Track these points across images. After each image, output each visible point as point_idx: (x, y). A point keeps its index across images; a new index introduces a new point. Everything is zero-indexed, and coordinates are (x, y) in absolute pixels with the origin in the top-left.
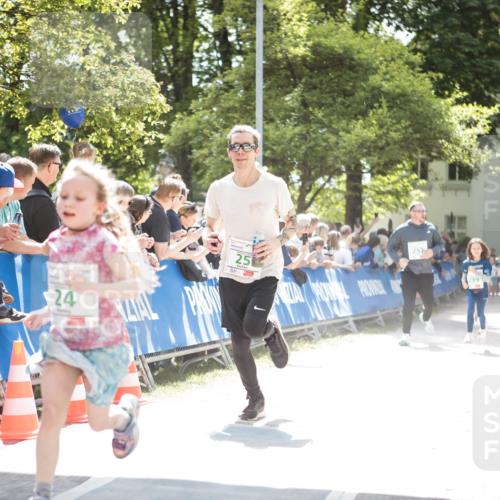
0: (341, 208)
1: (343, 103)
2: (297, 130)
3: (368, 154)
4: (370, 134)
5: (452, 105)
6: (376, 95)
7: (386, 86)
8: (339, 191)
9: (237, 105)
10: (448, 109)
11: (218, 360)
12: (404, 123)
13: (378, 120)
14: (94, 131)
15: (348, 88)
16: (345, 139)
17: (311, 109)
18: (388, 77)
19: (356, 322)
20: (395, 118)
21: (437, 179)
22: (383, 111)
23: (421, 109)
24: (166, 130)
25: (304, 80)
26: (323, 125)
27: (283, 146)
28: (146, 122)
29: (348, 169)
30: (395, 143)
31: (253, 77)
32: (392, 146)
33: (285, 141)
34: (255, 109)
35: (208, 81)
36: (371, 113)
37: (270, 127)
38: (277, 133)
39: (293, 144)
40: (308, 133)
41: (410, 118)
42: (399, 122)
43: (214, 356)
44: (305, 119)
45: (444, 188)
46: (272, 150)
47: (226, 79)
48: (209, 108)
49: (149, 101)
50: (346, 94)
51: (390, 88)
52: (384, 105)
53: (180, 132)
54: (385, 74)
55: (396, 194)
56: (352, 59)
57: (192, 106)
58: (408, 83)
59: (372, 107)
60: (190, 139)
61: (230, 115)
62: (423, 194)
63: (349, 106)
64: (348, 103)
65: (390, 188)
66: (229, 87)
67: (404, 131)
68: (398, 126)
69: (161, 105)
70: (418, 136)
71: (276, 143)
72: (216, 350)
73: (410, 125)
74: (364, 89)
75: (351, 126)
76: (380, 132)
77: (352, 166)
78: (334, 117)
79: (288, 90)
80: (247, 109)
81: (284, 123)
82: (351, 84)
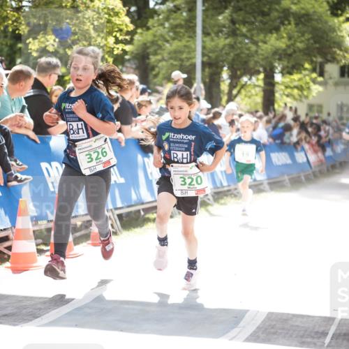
0: (259, 99)
1: (261, 22)
2: (228, 41)
3: (280, 59)
4: (282, 44)
5: (344, 22)
6: (286, 14)
7: (294, 8)
8: (258, 86)
9: (183, 23)
10: (340, 25)
12: (307, 36)
13: (288, 34)
15: (266, 10)
16: (263, 48)
17: (237, 26)
19: (270, 184)
20: (300, 32)
21: (331, 78)
22: (292, 27)
23: (320, 26)
24: (130, 42)
25: (232, 4)
26: (245, 36)
27: (216, 54)
28: (115, 37)
29: (265, 71)
30: (300, 51)
31: (195, 2)
32: (298, 54)
33: (218, 49)
34: (195, 26)
35: (161, 4)
36: (282, 29)
37: (207, 39)
38: (213, 44)
39: (224, 52)
40: (235, 43)
41: (311, 33)
42: (303, 35)
44: (233, 33)
45: (336, 84)
46: (209, 57)
47: (175, 3)
48: (162, 25)
49: (118, 22)
50: (264, 14)
51: (298, 10)
52: (293, 22)
53: (140, 43)
55: (300, 88)
57: (151, 22)
58: (310, 6)
59: (283, 24)
60: (148, 48)
61: (178, 30)
62: (320, 89)
63: (266, 23)
64: (265, 21)
65: (296, 84)
66: (177, 9)
67: (307, 42)
68: (303, 39)
69: (126, 25)
70: (317, 45)
71: (213, 51)
73: (312, 38)
74: (277, 10)
75: (267, 39)
76: (289, 43)
77: (268, 68)
78: (255, 32)
79: (221, 11)
80: (190, 25)
81: (218, 36)
82: (268, 7)
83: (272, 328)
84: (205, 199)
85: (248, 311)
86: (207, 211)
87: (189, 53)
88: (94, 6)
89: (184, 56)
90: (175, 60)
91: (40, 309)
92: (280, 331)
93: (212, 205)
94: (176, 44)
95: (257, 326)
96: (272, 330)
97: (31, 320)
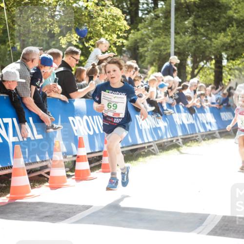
0: (212, 77)
1: (214, 25)
2: (191, 38)
3: (226, 50)
4: (227, 40)
6: (231, 20)
7: (236, 16)
8: (211, 68)
9: (161, 26)
11: (152, 151)
13: (232, 33)
14: (92, 39)
15: (217, 17)
16: (215, 42)
17: (198, 28)
18: (237, 11)
19: (220, 133)
20: (240, 32)
22: (234, 29)
24: (126, 38)
25: (194, 13)
26: (204, 36)
27: (183, 46)
28: (118, 34)
29: (216, 57)
30: (240, 44)
31: (170, 12)
32: (238, 46)
33: (185, 44)
34: (170, 28)
35: (146, 14)
36: (228, 29)
37: (178, 37)
39: (189, 45)
40: (196, 39)
42: (242, 34)
43: (150, 149)
44: (195, 33)
46: (179, 48)
47: (156, 13)
48: (147, 28)
49: (119, 24)
50: (215, 20)
51: (238, 17)
52: (235, 25)
53: (133, 40)
54: (235, 10)
55: (239, 70)
56: (219, 3)
57: (140, 26)
59: (229, 27)
60: (138, 43)
61: (158, 31)
63: (217, 26)
64: (216, 24)
65: (236, 67)
66: (157, 17)
68: (242, 36)
69: (125, 26)
71: (181, 45)
72: (151, 146)
74: (224, 18)
75: (218, 36)
76: (232, 39)
77: (218, 56)
78: (209, 32)
79: (187, 18)
80: (166, 28)
81: (185, 35)
82: (218, 15)
83: (226, 226)
84: (177, 143)
85: (209, 214)
86: (179, 150)
87: (166, 46)
88: (103, 14)
89: (162, 48)
90: (156, 51)
91: (69, 213)
92: (231, 228)
93: (182, 147)
94: (157, 40)
95: (215, 225)
96: (226, 228)
97: (64, 220)
